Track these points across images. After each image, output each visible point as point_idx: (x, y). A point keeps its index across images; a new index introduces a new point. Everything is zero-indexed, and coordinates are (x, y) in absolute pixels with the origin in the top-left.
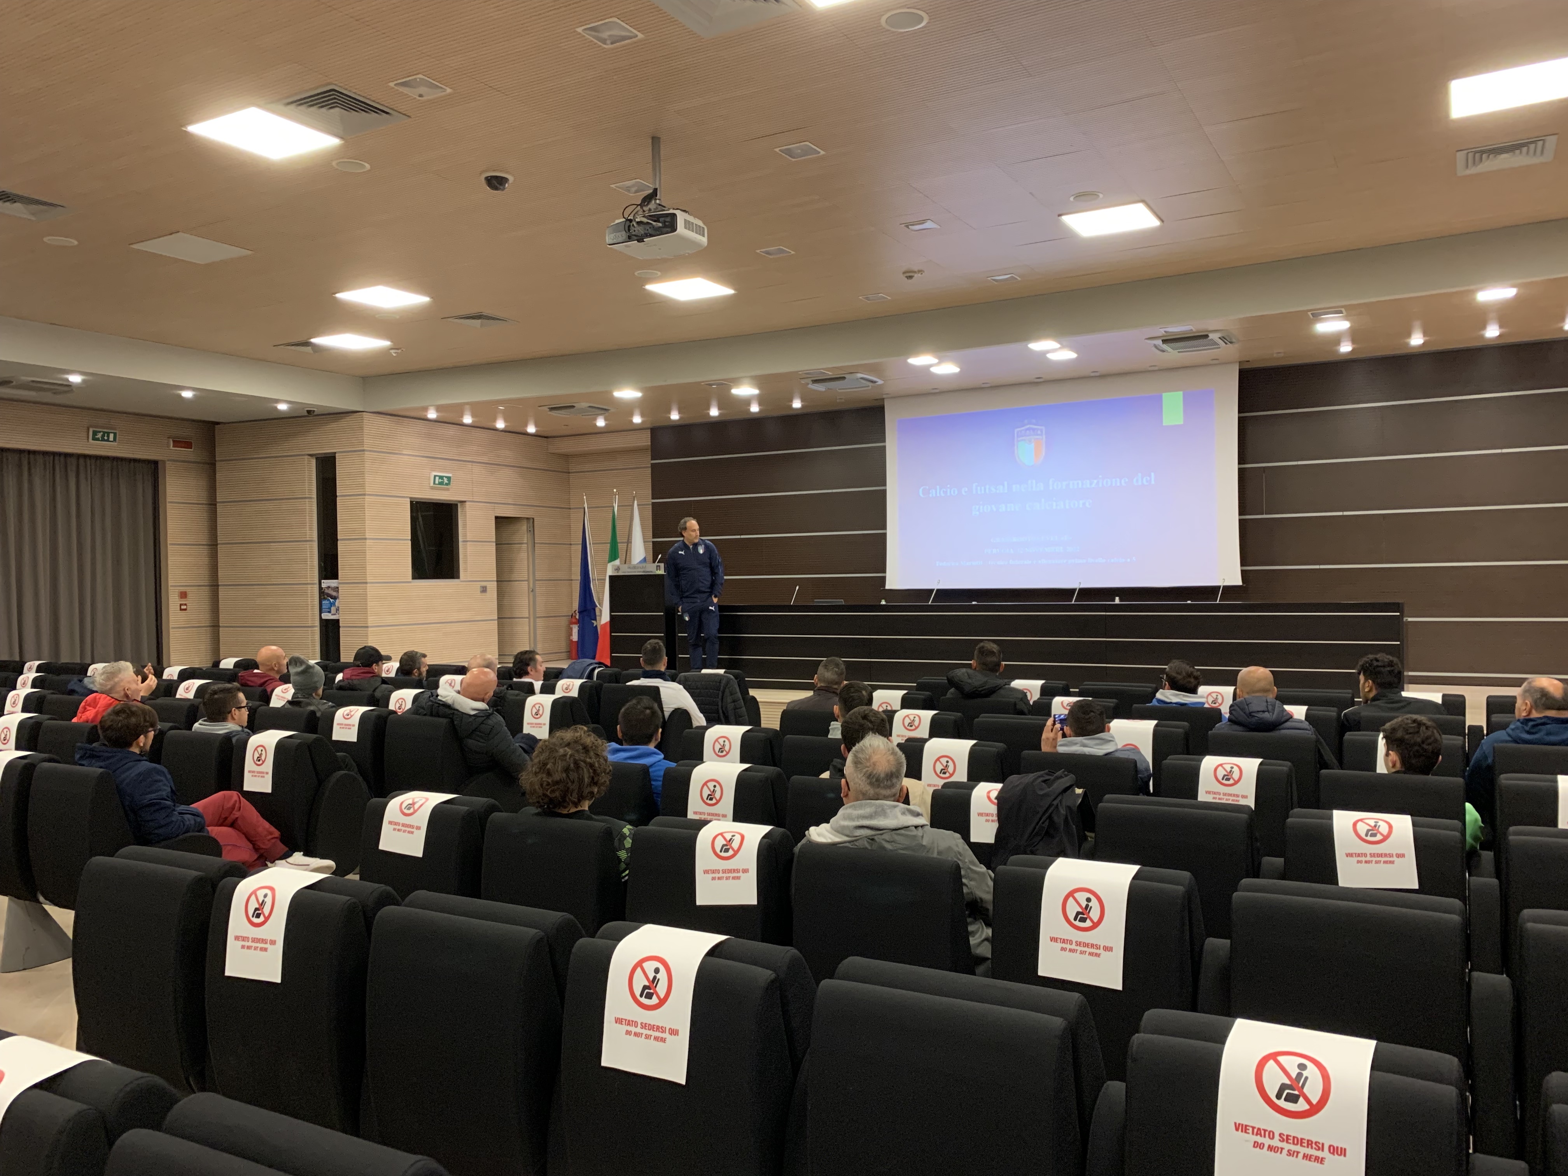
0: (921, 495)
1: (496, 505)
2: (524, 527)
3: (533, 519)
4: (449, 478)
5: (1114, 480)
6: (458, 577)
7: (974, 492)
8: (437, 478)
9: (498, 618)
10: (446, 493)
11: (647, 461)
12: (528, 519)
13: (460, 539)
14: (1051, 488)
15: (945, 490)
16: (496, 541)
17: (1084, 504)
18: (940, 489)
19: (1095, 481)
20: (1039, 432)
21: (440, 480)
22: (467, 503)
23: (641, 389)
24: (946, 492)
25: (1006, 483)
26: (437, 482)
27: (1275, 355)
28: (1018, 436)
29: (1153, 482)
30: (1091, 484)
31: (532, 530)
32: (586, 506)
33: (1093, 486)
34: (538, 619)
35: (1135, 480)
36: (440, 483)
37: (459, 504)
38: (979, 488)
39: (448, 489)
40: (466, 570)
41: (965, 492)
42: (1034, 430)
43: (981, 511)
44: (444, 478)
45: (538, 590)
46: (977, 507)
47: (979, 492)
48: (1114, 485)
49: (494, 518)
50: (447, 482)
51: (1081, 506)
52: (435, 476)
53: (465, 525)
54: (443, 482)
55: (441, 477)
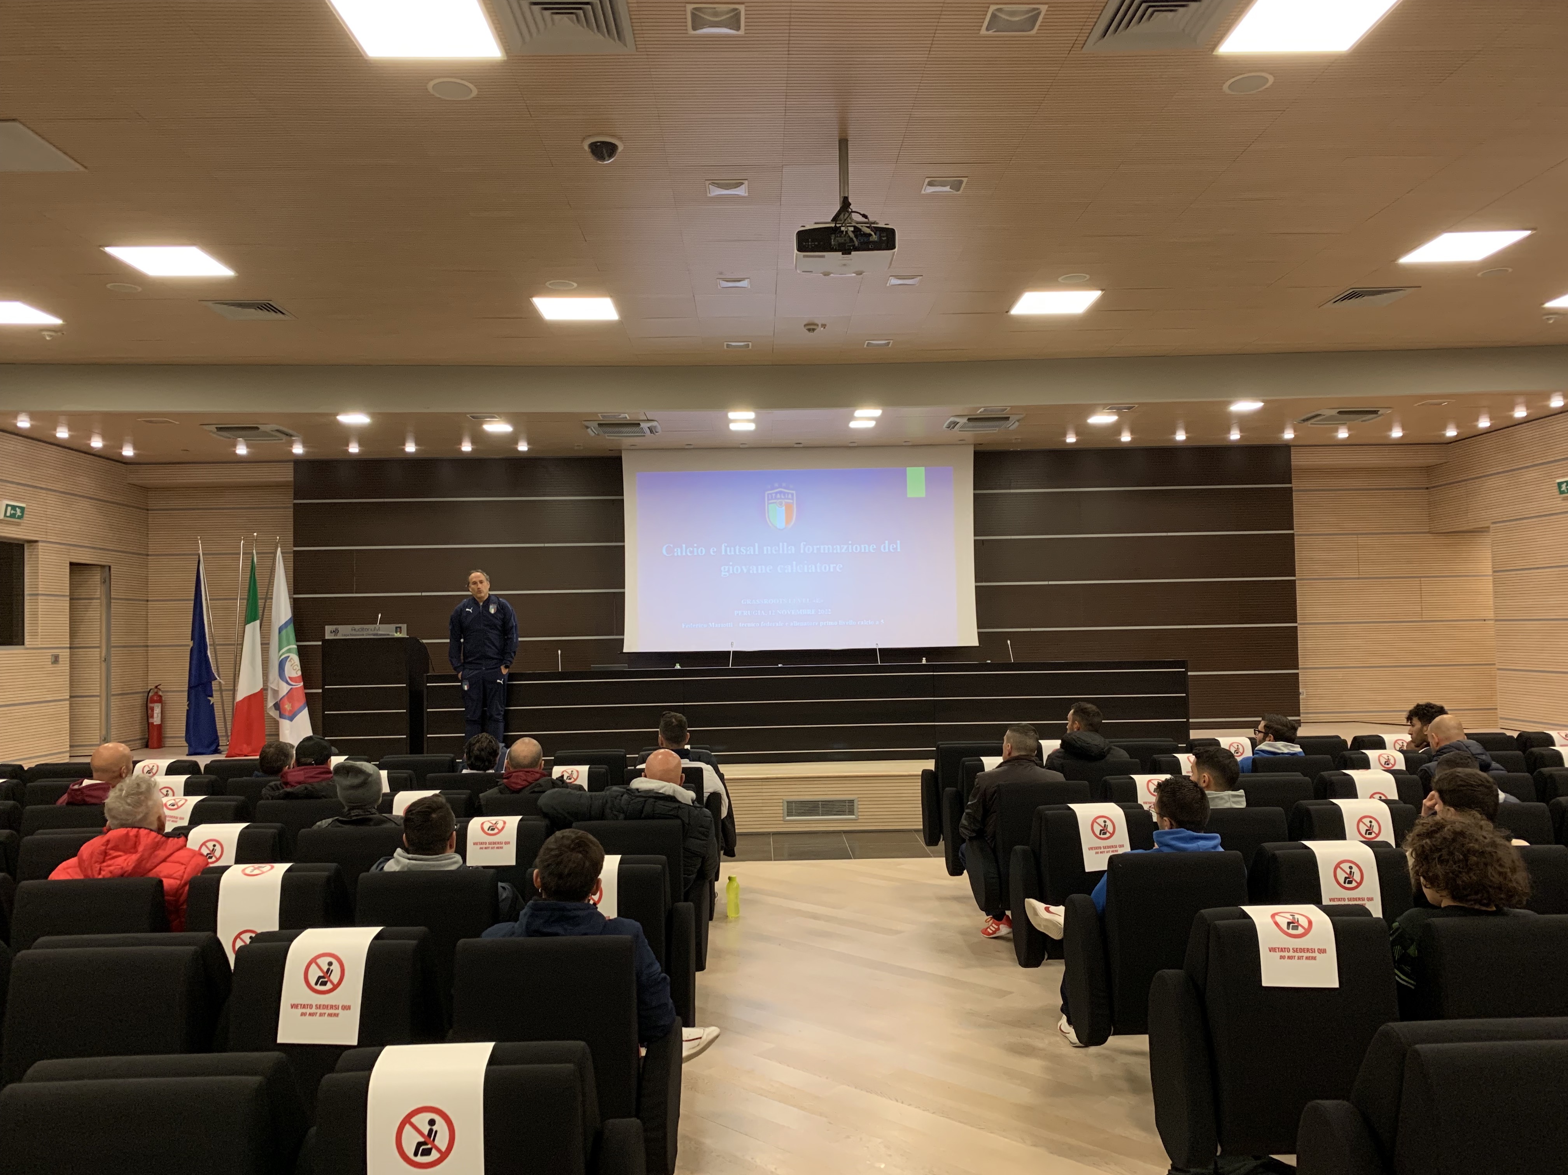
0: (664, 552)
1: (72, 548)
2: (97, 577)
3: (110, 567)
4: (22, 509)
5: (862, 546)
6: (22, 643)
7: (723, 553)
8: (9, 508)
9: (71, 697)
10: (14, 528)
11: (289, 501)
12: (103, 567)
13: (27, 592)
14: (802, 551)
15: (691, 549)
16: (70, 595)
17: (835, 568)
18: (686, 548)
19: (845, 547)
20: (790, 496)
21: (12, 512)
22: (40, 544)
23: (372, 415)
24: (693, 551)
25: (757, 545)
26: (8, 514)
27: (1013, 441)
28: (768, 500)
29: (899, 550)
30: (841, 549)
31: (107, 581)
32: (201, 552)
33: (843, 551)
34: (112, 698)
35: (882, 546)
36: (13, 516)
37: (26, 545)
38: (728, 549)
39: (18, 524)
40: (35, 634)
41: (714, 552)
42: (784, 493)
43: (731, 572)
44: (17, 509)
45: (113, 659)
46: (727, 567)
47: (728, 553)
48: (863, 551)
49: (68, 565)
50: (20, 514)
51: (832, 570)
52: (7, 505)
53: (35, 573)
54: (14, 515)
55: (14, 508)
